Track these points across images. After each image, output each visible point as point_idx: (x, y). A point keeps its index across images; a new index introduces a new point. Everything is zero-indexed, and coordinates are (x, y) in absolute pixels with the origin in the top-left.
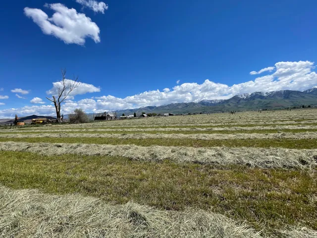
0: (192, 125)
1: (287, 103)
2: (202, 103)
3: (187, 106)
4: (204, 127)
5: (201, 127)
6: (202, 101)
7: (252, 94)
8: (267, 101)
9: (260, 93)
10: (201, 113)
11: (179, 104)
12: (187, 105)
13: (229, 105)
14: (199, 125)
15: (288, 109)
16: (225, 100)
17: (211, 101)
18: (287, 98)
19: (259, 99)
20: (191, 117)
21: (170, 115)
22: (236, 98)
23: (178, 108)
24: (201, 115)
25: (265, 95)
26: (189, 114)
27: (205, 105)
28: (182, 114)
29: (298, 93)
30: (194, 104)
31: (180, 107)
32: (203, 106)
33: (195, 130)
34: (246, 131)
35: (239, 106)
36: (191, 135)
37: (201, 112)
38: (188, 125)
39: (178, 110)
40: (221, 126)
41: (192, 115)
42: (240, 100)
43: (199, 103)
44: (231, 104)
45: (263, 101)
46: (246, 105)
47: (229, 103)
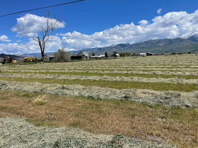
3: (171, 43)
6: (193, 36)
10: (190, 53)
11: (159, 41)
12: (170, 42)
20: (174, 58)
21: (148, 54)
23: (159, 46)
26: (173, 54)
28: (163, 54)
30: (181, 40)
31: (161, 44)
32: (194, 43)
37: (189, 51)
39: (157, 49)
41: (176, 55)
43: (188, 39)
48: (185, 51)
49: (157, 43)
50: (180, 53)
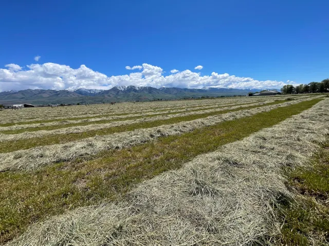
0: (62, 118)
1: (150, 97)
2: (79, 92)
3: (58, 95)
4: (80, 119)
5: (75, 119)
6: (78, 90)
7: (128, 87)
8: (139, 94)
9: (134, 87)
10: (78, 104)
11: (42, 92)
12: (56, 93)
13: (109, 96)
14: (74, 117)
15: (150, 101)
16: (105, 91)
17: (90, 90)
18: (150, 93)
19: (134, 92)
20: (63, 109)
21: (26, 106)
22: (115, 89)
23: (42, 97)
24: (78, 106)
25: (137, 89)
26: (62, 105)
27: (82, 94)
28: (49, 105)
29: (156, 89)
30: (68, 92)
31: (45, 95)
32: (80, 96)
33: (65, 123)
34: (121, 119)
35: (118, 97)
36: (57, 130)
37: (78, 102)
38: (57, 118)
39: (42, 100)
40: (99, 117)
41: (65, 107)
42: (118, 92)
43: (74, 91)
44: (111, 95)
45: (136, 93)
46: (124, 97)
47: (109, 94)
48: (74, 103)
49: (39, 93)
50: (69, 105)
